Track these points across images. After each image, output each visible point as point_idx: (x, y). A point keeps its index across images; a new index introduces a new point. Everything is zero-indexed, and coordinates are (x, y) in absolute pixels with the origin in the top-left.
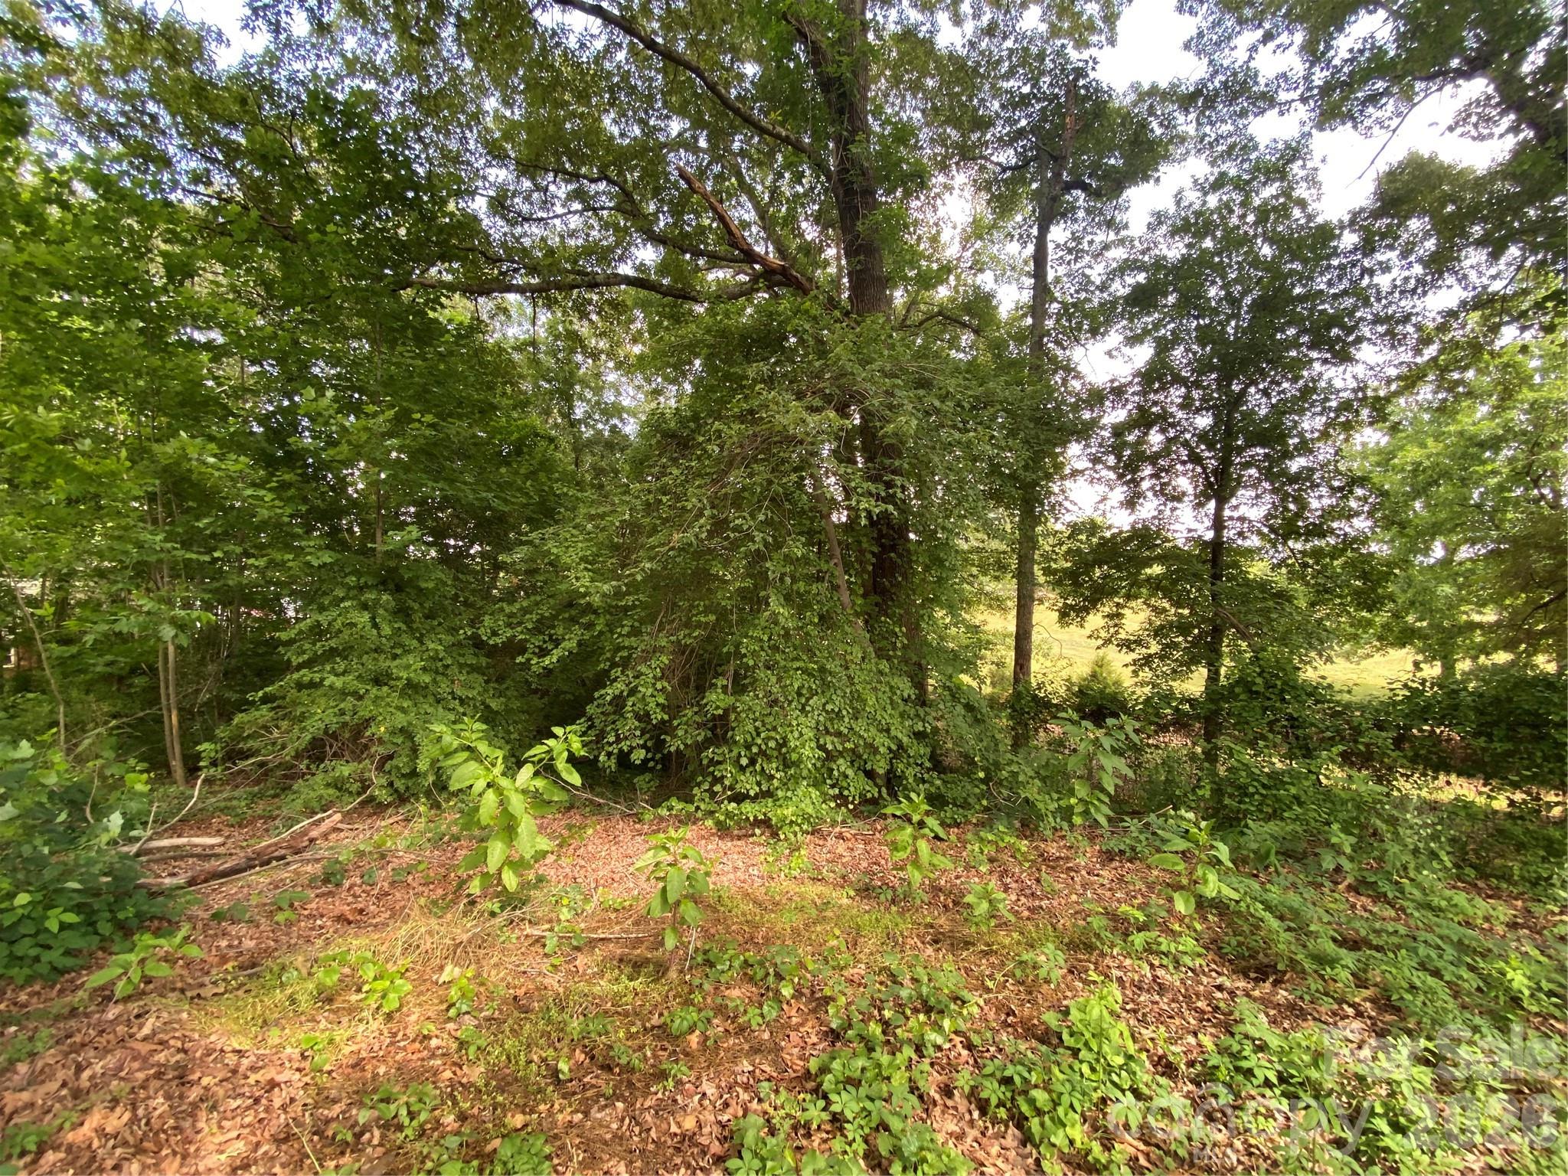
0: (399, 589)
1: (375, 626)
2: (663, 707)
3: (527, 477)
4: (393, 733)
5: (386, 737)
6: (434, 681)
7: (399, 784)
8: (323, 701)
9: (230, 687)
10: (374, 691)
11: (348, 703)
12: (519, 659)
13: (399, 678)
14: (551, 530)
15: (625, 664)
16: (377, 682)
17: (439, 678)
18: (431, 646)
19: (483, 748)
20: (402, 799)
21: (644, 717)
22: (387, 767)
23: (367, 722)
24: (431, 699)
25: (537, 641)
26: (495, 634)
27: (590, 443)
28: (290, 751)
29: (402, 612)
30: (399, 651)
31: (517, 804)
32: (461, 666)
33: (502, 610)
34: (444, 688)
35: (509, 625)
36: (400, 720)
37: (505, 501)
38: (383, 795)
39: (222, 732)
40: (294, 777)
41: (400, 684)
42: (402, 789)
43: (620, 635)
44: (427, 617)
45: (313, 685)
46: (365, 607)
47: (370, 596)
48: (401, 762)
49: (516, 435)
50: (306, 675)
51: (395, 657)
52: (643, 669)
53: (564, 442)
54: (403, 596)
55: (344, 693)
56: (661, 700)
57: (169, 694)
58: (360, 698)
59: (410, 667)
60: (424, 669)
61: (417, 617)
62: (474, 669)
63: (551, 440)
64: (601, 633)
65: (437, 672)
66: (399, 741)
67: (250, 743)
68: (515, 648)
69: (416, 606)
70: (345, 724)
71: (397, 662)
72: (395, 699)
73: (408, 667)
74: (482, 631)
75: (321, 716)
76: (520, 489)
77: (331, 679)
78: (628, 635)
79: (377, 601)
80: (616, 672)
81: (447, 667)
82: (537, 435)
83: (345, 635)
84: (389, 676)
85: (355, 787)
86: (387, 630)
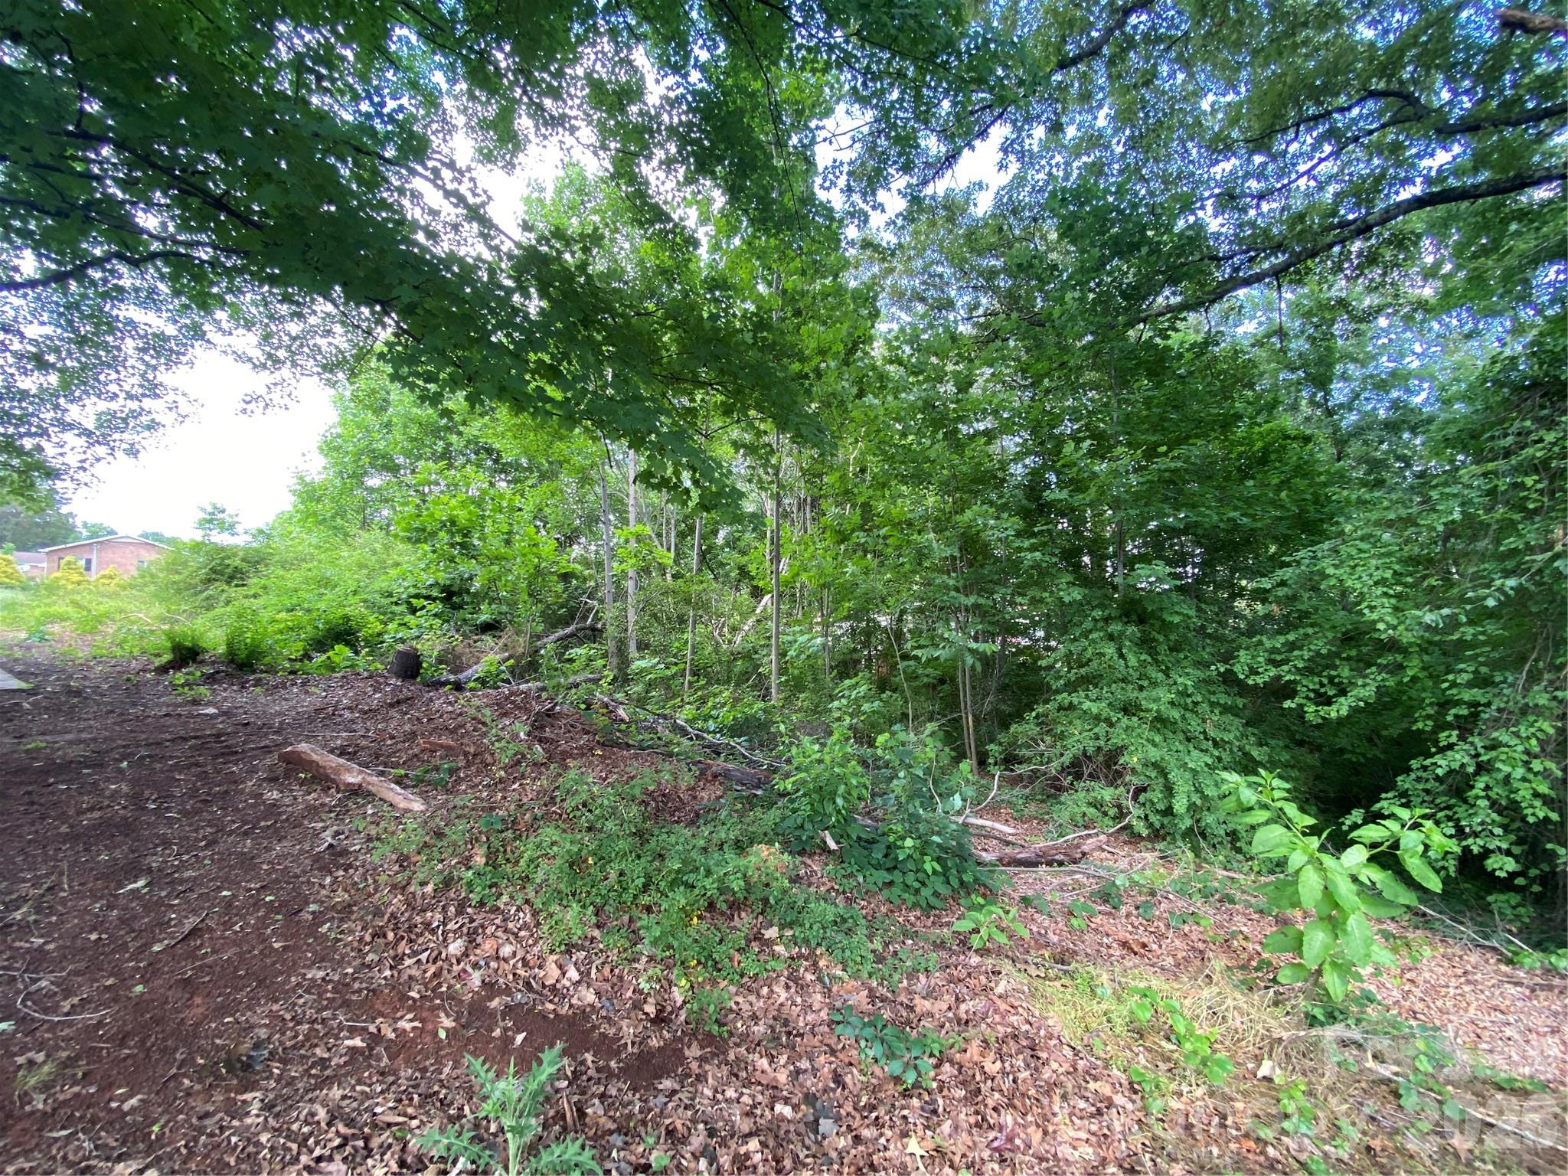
0: (1141, 621)
1: (1122, 656)
2: (1547, 801)
3: (1279, 489)
4: (1145, 765)
5: (1139, 768)
6: (1183, 717)
7: (1155, 819)
8: (1077, 722)
9: (1004, 701)
10: (1125, 721)
11: (1101, 729)
12: (1287, 704)
13: (1148, 711)
14: (1326, 545)
15: (1466, 727)
16: (1126, 710)
17: (1188, 715)
18: (1180, 680)
19: (1291, 810)
20: (1157, 835)
21: (1509, 810)
22: (1142, 798)
23: (1120, 750)
24: (1181, 737)
25: (1312, 682)
26: (1254, 672)
27: (1358, 431)
28: (1055, 765)
29: (1145, 643)
30: (1145, 683)
31: (1345, 890)
32: (1212, 704)
33: (1260, 643)
34: (1194, 725)
35: (1271, 662)
36: (1154, 754)
37: (1253, 517)
38: (1141, 828)
39: (1002, 737)
40: (1060, 789)
41: (1150, 716)
42: (1157, 825)
43: (1454, 684)
44: (1171, 650)
45: (1071, 707)
46: (1111, 637)
47: (1115, 627)
48: (1156, 795)
49: (1260, 444)
50: (1064, 698)
51: (1141, 688)
52: (1503, 736)
53: (1322, 436)
54: (1147, 627)
55: (1097, 719)
56: (1543, 789)
57: (966, 698)
58: (1111, 725)
59: (1160, 699)
60: (1172, 703)
61: (1163, 648)
62: (1226, 709)
63: (1307, 439)
64: (1414, 679)
65: (1186, 709)
66: (1153, 775)
67: (1024, 751)
68: (1282, 690)
69: (1161, 639)
70: (1099, 749)
71: (1144, 694)
72: (1145, 731)
73: (1157, 700)
74: (1237, 668)
75: (1079, 738)
76: (1273, 503)
77: (1086, 705)
78: (1470, 685)
79: (1122, 634)
80: (1446, 737)
81: (1196, 704)
82: (1288, 437)
83: (1094, 664)
84: (1139, 707)
85: (1112, 812)
86: (1133, 661)
